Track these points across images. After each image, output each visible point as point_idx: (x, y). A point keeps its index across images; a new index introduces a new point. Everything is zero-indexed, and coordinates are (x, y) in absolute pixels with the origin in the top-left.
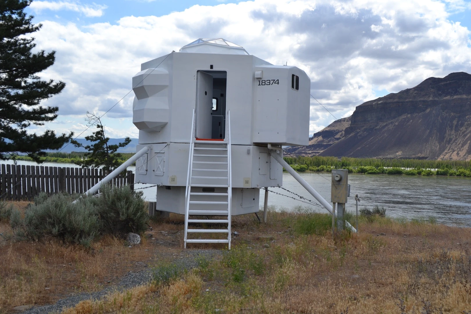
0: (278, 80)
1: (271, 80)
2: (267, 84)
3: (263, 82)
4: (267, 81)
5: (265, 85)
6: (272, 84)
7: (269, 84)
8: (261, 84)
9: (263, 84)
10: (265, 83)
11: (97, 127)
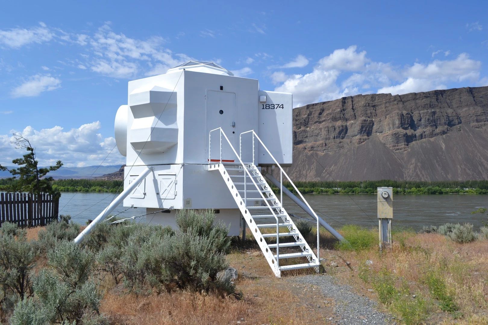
0: (283, 105)
1: (276, 105)
2: (271, 108)
3: (267, 106)
4: (271, 105)
5: (269, 108)
6: (276, 108)
7: (273, 108)
8: (265, 108)
9: (267, 108)
10: (269, 106)
11: (27, 150)
